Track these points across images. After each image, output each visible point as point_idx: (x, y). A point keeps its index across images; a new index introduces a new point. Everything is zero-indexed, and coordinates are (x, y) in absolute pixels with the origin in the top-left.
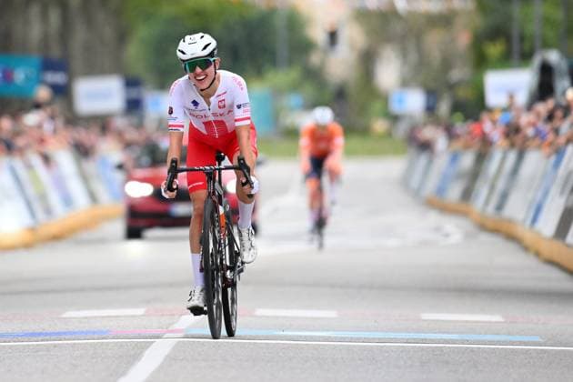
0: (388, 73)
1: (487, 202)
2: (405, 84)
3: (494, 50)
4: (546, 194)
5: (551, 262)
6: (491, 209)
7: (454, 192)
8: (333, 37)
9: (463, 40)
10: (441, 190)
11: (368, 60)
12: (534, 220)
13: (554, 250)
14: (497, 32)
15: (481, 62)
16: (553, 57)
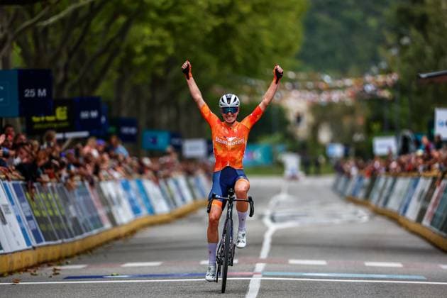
0: (325, 136)
1: (379, 200)
2: (333, 141)
3: (376, 127)
4: (410, 200)
5: (414, 232)
6: (381, 204)
7: (361, 195)
8: (299, 119)
9: (360, 121)
10: (354, 193)
11: (315, 129)
12: (405, 211)
13: (417, 227)
14: (378, 118)
15: (370, 133)
16: (408, 133)
